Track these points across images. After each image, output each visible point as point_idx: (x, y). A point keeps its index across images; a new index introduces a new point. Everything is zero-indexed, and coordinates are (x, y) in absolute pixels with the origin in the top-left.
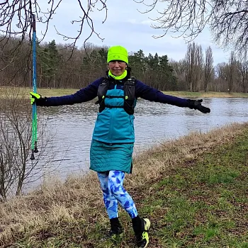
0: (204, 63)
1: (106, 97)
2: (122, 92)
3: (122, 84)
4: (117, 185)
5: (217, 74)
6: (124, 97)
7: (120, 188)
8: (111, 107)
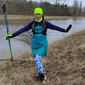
0: (79, 7)
1: (35, 30)
2: (41, 27)
3: (41, 24)
4: (38, 60)
5: (83, 10)
6: (42, 30)
7: (39, 61)
8: (37, 34)
